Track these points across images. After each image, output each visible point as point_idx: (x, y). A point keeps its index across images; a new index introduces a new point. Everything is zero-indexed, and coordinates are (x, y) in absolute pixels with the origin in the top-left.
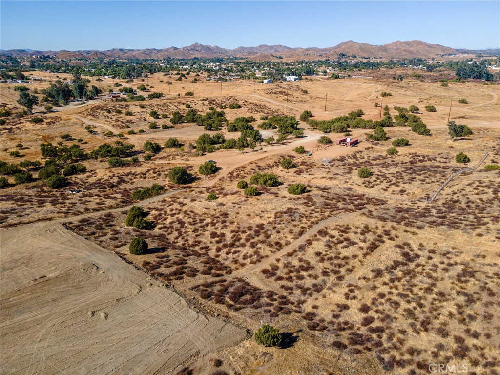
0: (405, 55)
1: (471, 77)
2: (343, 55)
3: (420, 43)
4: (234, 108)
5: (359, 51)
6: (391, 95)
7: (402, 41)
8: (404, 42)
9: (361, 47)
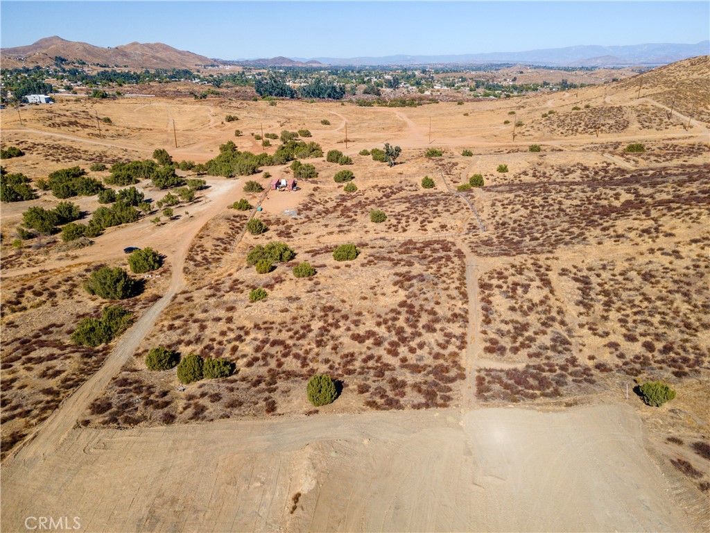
0: (157, 63)
1: (274, 94)
2: (63, 60)
3: (166, 48)
4: (10, 156)
5: (85, 54)
6: (237, 119)
7: (142, 42)
8: (144, 45)
9: (85, 48)
